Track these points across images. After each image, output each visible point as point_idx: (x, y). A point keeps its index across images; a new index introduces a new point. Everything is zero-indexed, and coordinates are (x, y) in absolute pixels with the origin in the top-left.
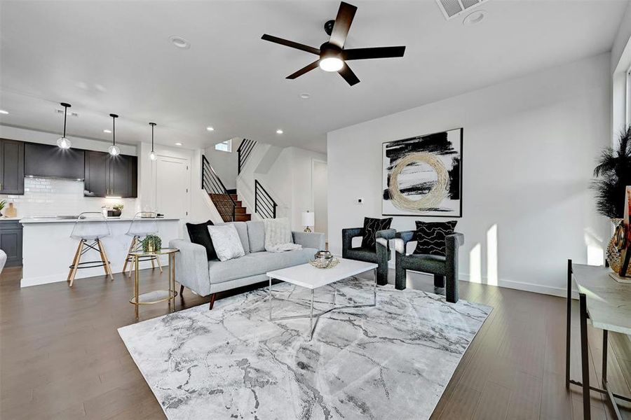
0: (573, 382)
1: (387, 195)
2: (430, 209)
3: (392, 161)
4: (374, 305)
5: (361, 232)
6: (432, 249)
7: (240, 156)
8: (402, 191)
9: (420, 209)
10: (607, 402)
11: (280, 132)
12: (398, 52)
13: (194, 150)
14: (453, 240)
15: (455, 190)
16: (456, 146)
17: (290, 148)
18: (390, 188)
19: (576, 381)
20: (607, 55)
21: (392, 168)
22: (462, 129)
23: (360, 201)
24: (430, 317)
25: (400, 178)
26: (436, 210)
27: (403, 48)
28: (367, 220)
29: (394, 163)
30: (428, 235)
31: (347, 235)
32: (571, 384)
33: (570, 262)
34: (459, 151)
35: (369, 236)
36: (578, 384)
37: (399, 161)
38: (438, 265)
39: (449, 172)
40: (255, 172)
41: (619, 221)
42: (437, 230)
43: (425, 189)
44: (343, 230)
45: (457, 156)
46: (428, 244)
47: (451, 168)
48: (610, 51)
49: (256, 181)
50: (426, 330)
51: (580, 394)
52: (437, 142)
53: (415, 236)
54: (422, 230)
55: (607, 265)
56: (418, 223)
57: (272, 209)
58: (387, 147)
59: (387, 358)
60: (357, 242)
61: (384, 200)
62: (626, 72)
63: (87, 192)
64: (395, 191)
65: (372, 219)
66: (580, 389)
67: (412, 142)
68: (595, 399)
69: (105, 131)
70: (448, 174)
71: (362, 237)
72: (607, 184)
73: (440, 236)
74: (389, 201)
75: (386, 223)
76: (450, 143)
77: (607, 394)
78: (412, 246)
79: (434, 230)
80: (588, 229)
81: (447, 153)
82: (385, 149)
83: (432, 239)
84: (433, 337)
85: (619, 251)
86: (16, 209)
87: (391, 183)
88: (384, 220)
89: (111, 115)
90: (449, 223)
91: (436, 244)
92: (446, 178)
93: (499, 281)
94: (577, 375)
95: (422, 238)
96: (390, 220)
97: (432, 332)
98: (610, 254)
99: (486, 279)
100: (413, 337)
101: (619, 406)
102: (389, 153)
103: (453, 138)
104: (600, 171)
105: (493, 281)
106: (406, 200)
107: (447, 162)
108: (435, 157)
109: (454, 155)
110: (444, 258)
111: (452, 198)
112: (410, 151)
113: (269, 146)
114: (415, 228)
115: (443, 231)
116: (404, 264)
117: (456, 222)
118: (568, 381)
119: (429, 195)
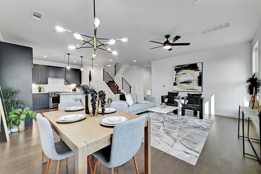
0: (240, 136)
1: (175, 84)
2: (191, 89)
3: (177, 73)
4: (178, 120)
5: (167, 97)
6: (194, 102)
7: (115, 69)
8: (181, 83)
9: (187, 89)
10: (249, 141)
11: (135, 61)
12: (188, 44)
13: (100, 67)
14: (202, 100)
15: (200, 83)
16: (200, 68)
17: (136, 66)
18: (176, 82)
19: (241, 136)
20: (251, 42)
21: (177, 75)
22: (202, 63)
23: (164, 86)
24: (196, 123)
25: (180, 78)
26: (193, 89)
27: (190, 43)
28: (169, 93)
29: (178, 73)
30: (193, 98)
31: (163, 98)
32: (239, 137)
33: (239, 105)
34: (201, 70)
35: (170, 99)
36: (241, 137)
37: (179, 73)
38: (197, 108)
39: (198, 77)
40: (122, 75)
41: (252, 95)
42: (195, 96)
43: (189, 82)
44: (162, 96)
45: (201, 72)
46: (192, 101)
47: (199, 76)
48: (251, 41)
49: (122, 78)
50: (197, 126)
51: (242, 139)
52: (193, 67)
53: (188, 98)
54: (190, 96)
55: (249, 107)
56: (188, 94)
57: (129, 88)
58: (175, 67)
59: (189, 132)
60: (166, 100)
61: (174, 86)
62: (256, 49)
63: (66, 83)
64: (178, 83)
65: (171, 93)
66: (242, 138)
67: (184, 66)
68: (245, 140)
69: (74, 61)
70: (197, 78)
71: (167, 99)
72: (249, 86)
73: (196, 98)
74: (176, 86)
75: (177, 94)
76: (198, 67)
77: (248, 138)
78: (187, 101)
79: (194, 97)
80: (244, 97)
81: (197, 71)
82: (174, 68)
83: (194, 99)
84: (199, 127)
85: (252, 103)
86: (45, 89)
87: (176, 80)
88: (176, 93)
89: (81, 57)
90: (199, 94)
91: (195, 101)
92: (196, 79)
93: (215, 113)
94: (241, 134)
95: (190, 99)
96: (178, 93)
97: (199, 126)
98: (250, 104)
99: (211, 113)
100: (194, 127)
101: (252, 142)
102: (175, 70)
103: (199, 66)
104: (248, 82)
105: (213, 113)
106: (182, 86)
107: (197, 74)
108: (192, 72)
109: (200, 71)
110: (199, 106)
111: (199, 86)
112: (183, 69)
113: (128, 65)
114: (187, 96)
115: (197, 97)
116: (184, 107)
117: (202, 94)
118: (239, 136)
119: (190, 84)
